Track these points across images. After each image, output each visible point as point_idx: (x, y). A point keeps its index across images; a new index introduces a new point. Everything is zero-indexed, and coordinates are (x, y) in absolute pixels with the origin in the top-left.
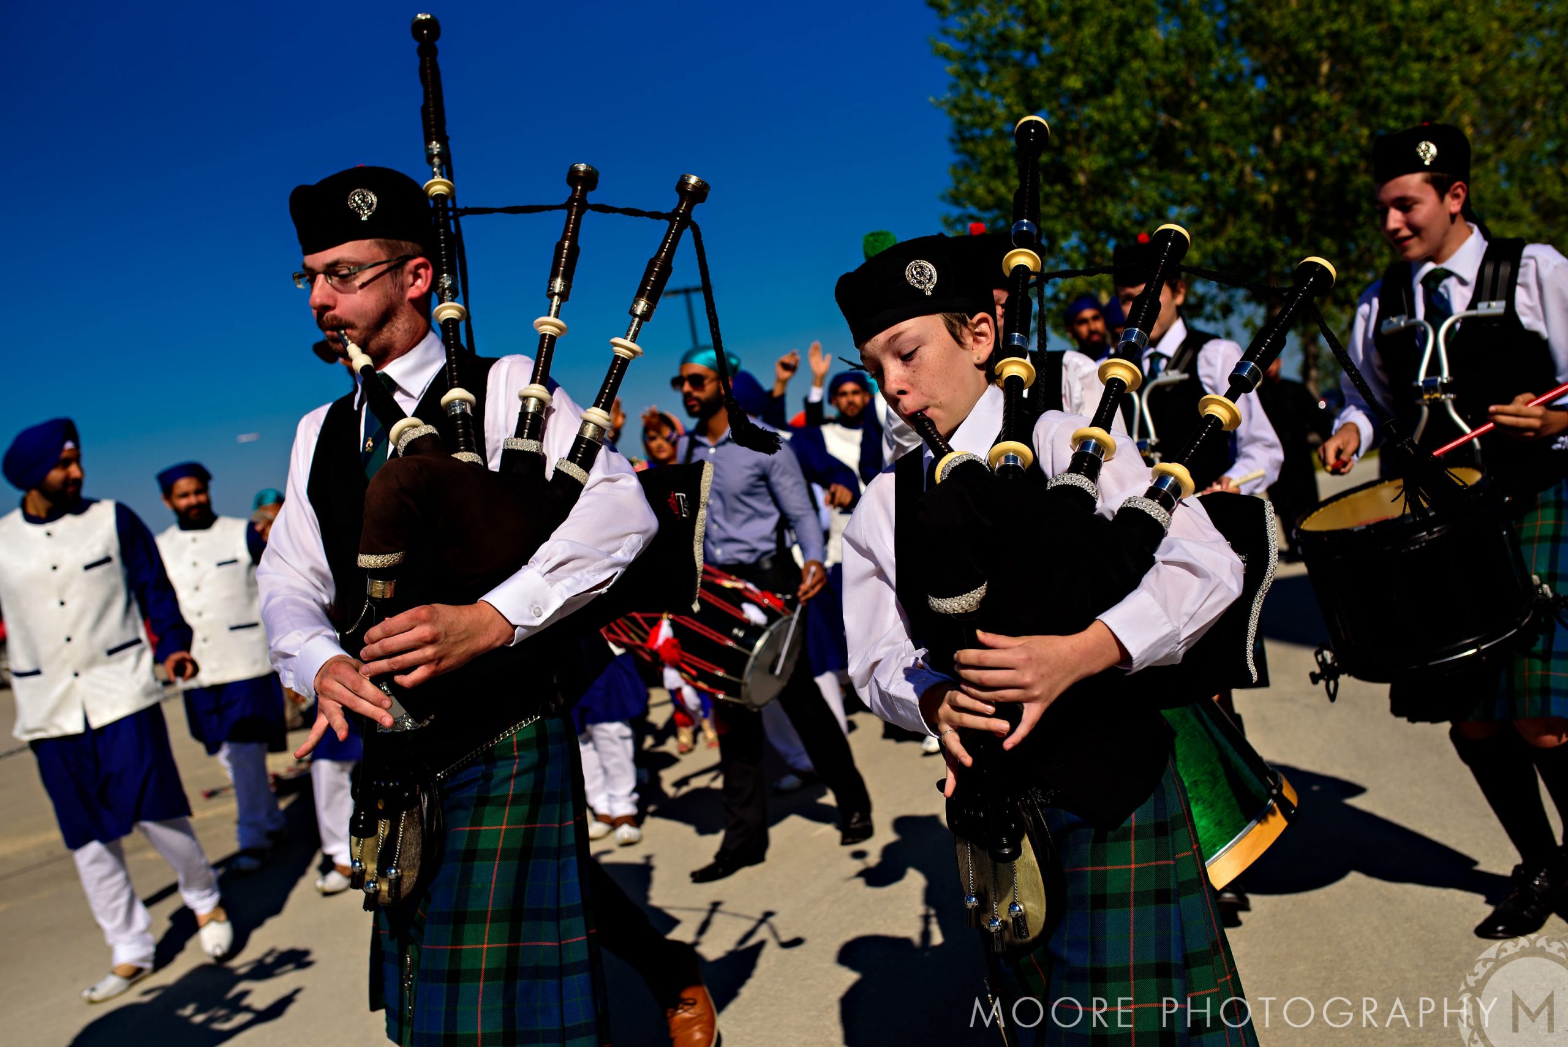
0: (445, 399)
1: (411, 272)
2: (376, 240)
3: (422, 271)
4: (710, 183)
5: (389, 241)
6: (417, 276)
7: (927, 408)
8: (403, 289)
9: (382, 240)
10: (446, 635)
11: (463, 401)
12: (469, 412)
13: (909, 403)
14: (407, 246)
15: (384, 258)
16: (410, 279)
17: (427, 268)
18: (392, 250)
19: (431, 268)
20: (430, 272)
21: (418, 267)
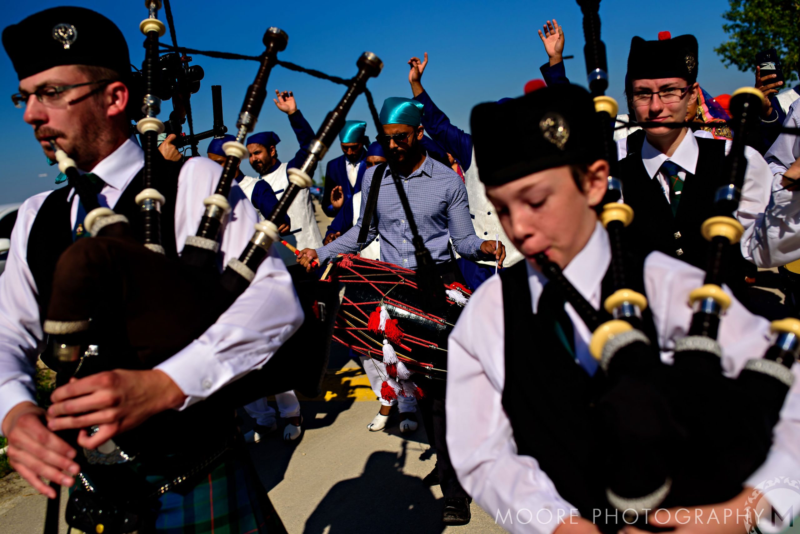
0: (139, 197)
1: (110, 94)
2: (80, 66)
3: (119, 93)
4: (382, 59)
5: (90, 67)
6: (115, 98)
7: (549, 247)
8: (105, 107)
9: (84, 66)
10: (127, 398)
11: (154, 201)
12: (158, 209)
13: (532, 244)
14: (106, 72)
15: (85, 80)
16: (109, 100)
17: (123, 91)
18: (94, 76)
19: (126, 90)
20: (126, 94)
21: (116, 90)
